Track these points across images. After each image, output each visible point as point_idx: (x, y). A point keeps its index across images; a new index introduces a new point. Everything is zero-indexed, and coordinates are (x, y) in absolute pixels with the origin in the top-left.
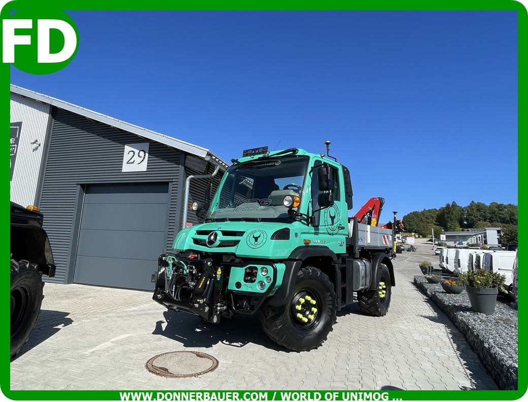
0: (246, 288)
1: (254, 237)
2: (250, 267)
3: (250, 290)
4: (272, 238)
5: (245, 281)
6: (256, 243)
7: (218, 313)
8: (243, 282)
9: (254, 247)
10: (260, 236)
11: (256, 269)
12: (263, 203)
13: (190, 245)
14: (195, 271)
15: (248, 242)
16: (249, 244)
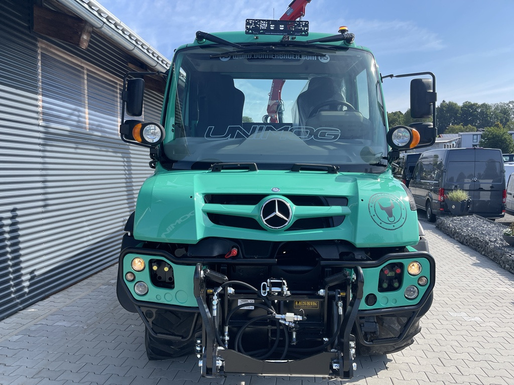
0: (387, 301)
1: (382, 208)
2: (390, 264)
5: (381, 289)
6: (392, 219)
8: (378, 293)
9: (391, 227)
10: (393, 206)
11: (401, 266)
12: (323, 135)
13: (207, 229)
14: (285, 288)
15: (375, 218)
16: (378, 221)
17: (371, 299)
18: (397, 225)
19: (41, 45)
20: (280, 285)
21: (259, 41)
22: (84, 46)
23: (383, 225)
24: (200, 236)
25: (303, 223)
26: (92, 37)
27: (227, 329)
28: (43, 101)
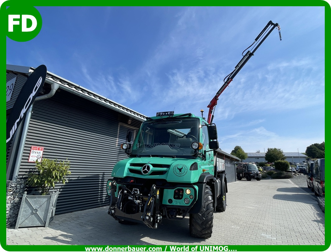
0: (176, 203)
1: (178, 169)
2: (178, 189)
3: (178, 204)
4: (191, 170)
5: (175, 198)
6: (180, 173)
7: (158, 221)
8: (173, 199)
9: (180, 175)
10: (182, 168)
11: (183, 190)
12: (174, 146)
13: (127, 174)
14: (139, 192)
15: (175, 172)
16: (175, 173)
17: (170, 201)
18: (182, 175)
19: (120, 124)
20: (137, 190)
21: (162, 118)
22: (130, 123)
23: (177, 174)
24: (125, 175)
25: (154, 173)
26: (132, 121)
27: (121, 203)
28: (118, 140)
